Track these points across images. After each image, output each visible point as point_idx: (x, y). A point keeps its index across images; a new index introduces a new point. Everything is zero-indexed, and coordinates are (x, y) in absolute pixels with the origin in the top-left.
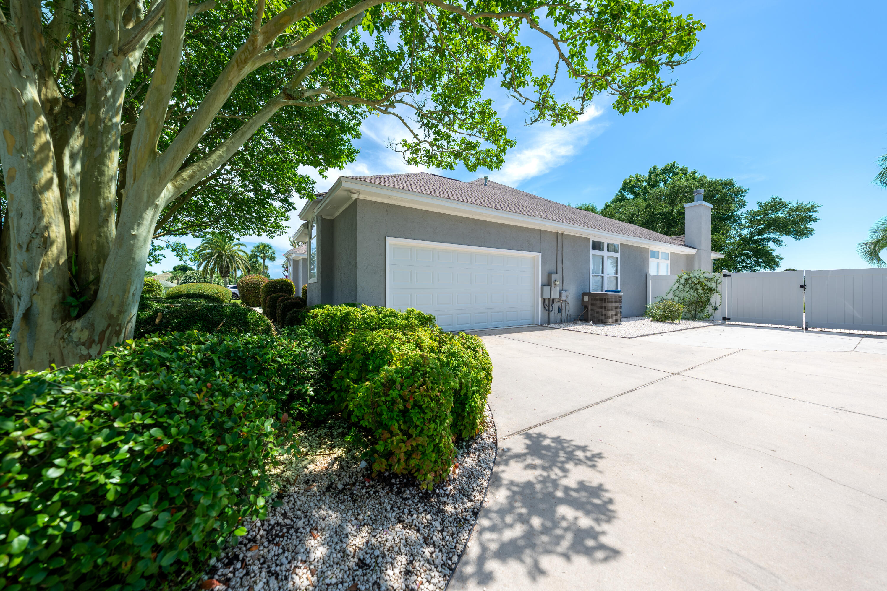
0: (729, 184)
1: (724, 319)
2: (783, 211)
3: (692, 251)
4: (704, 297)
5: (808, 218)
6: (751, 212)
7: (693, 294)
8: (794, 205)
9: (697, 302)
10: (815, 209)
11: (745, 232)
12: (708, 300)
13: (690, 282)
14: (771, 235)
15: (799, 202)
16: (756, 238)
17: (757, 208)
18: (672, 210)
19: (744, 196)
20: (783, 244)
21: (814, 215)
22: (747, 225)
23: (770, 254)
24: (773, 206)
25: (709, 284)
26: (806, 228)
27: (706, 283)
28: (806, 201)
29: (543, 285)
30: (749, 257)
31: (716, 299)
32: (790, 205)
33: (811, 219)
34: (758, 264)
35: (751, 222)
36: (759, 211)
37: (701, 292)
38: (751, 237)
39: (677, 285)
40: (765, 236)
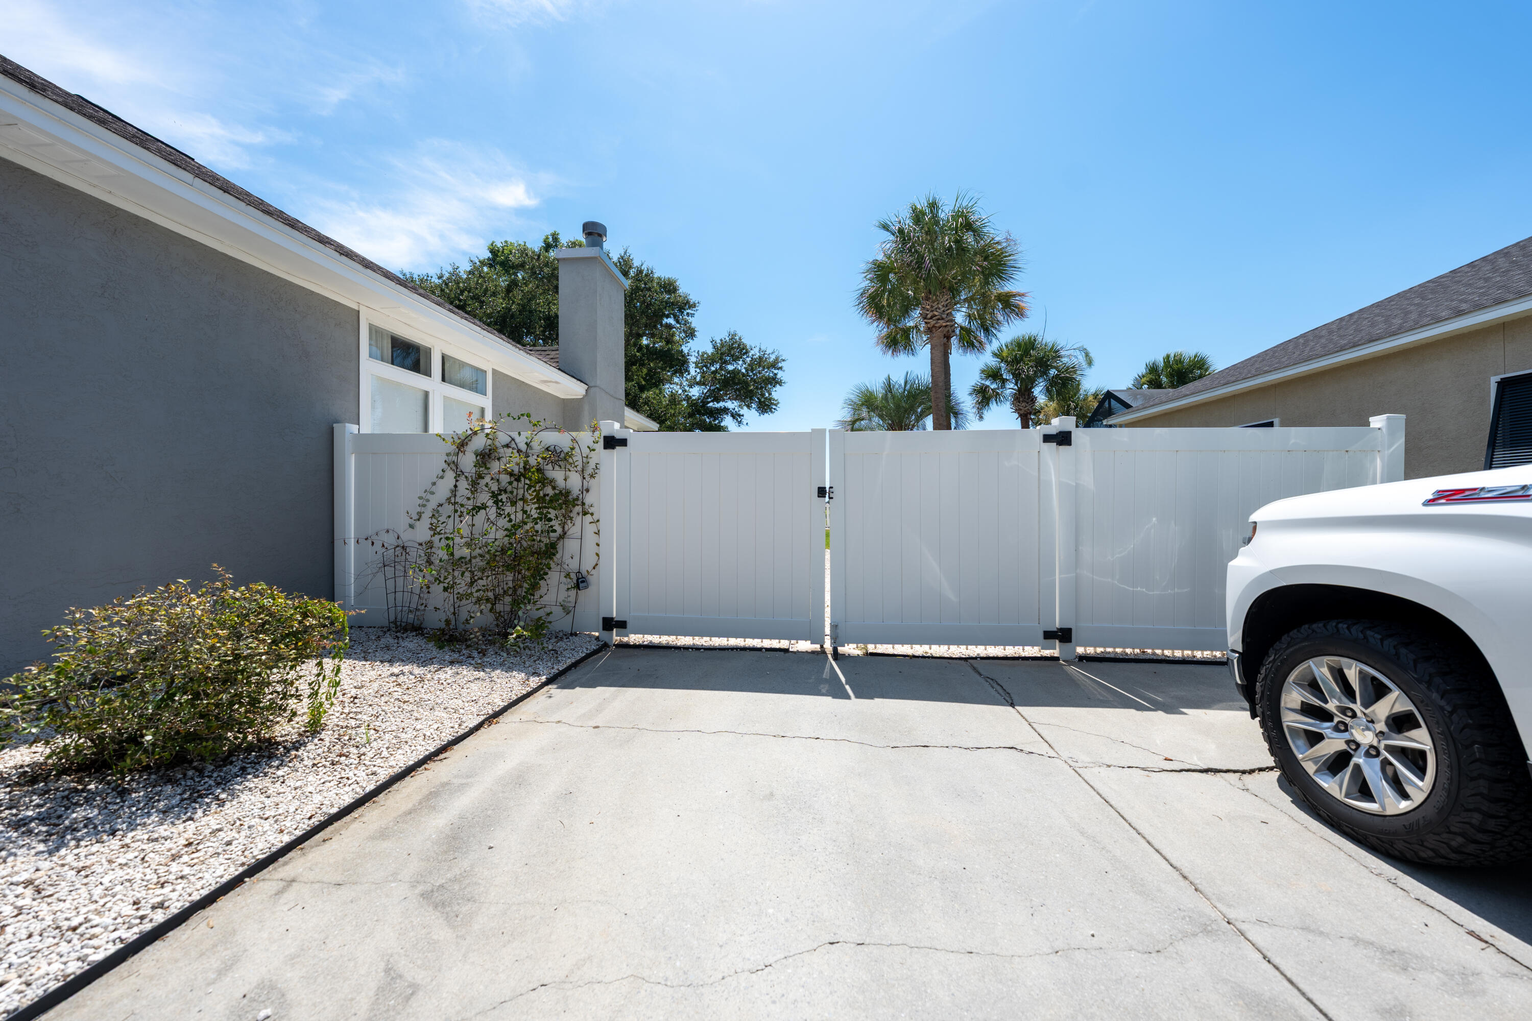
0: (669, 287)
1: (606, 626)
2: (744, 361)
3: (575, 388)
4: (542, 534)
5: (773, 379)
6: (703, 356)
8: (757, 352)
10: (780, 365)
11: (695, 392)
12: (551, 550)
14: (731, 405)
15: (763, 349)
16: (711, 404)
17: (710, 350)
19: (693, 315)
20: (745, 422)
21: (779, 375)
22: (698, 378)
24: (731, 348)
26: (770, 396)
27: (549, 472)
28: (770, 348)
32: (752, 352)
33: (775, 382)
35: (703, 373)
36: (713, 355)
37: (530, 510)
38: (704, 403)
39: (450, 478)
40: (721, 404)
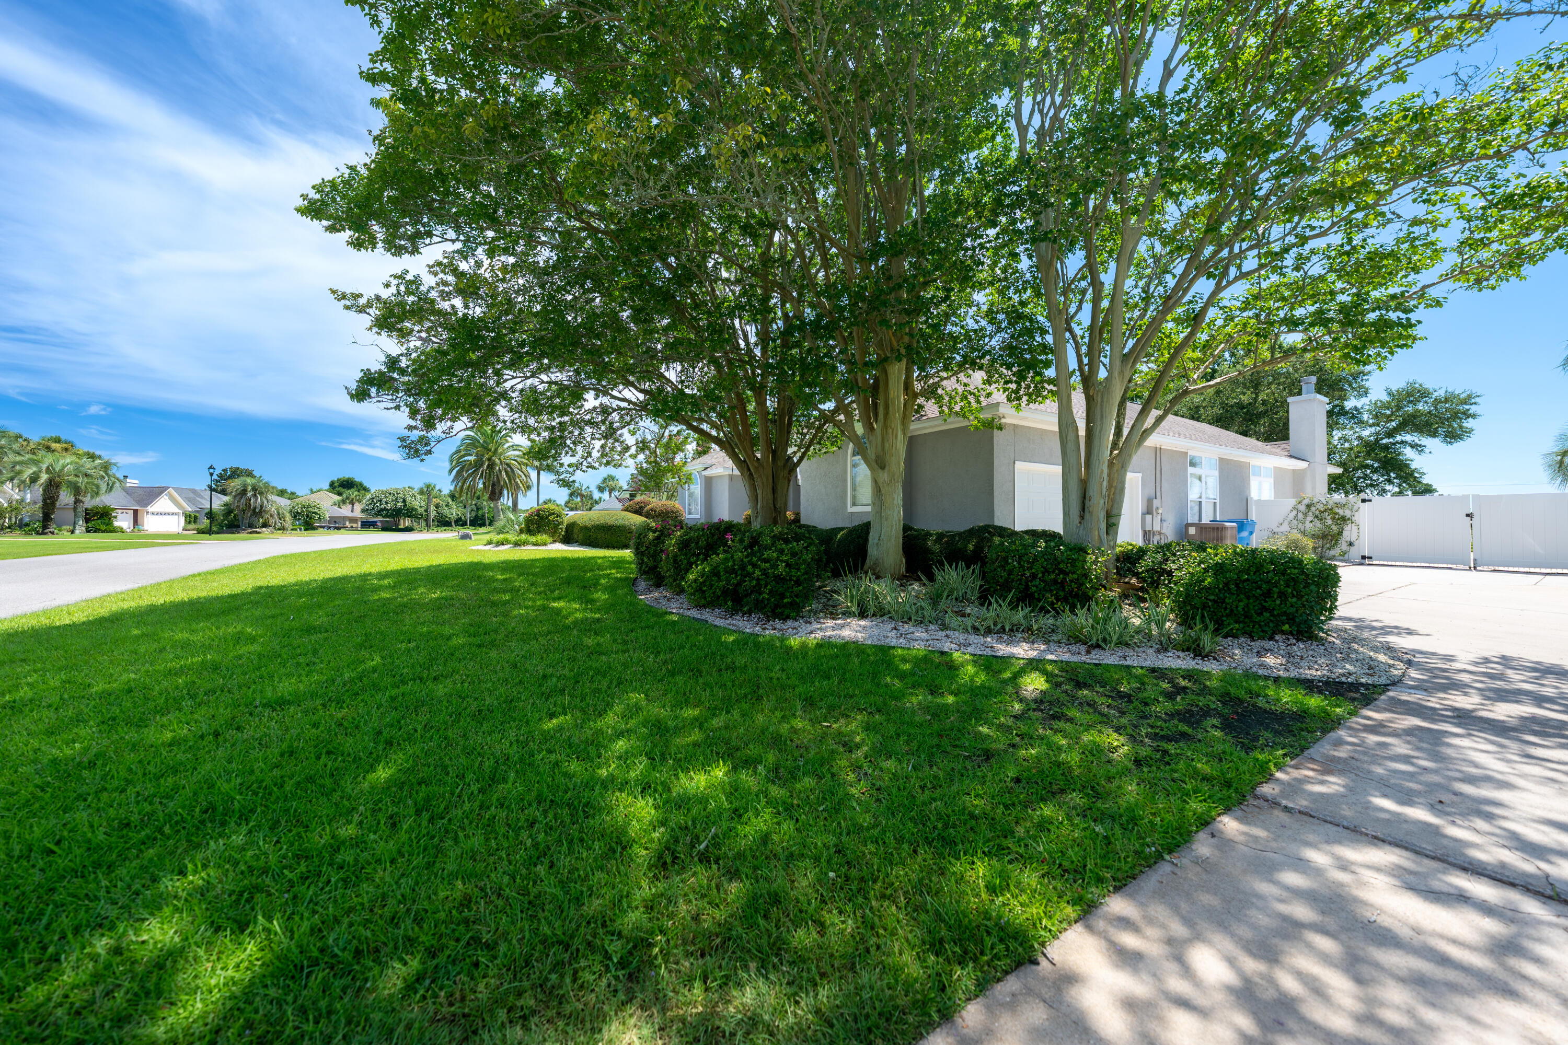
1: (1364, 557)
2: (1426, 402)
3: (1302, 465)
4: (1335, 528)
5: (1464, 413)
6: (1376, 403)
7: (1318, 524)
8: (1441, 393)
9: (1324, 536)
10: (1473, 400)
11: (1366, 433)
12: (1340, 533)
13: (1313, 509)
14: (1408, 438)
15: (1450, 390)
16: (1384, 441)
17: (1385, 398)
18: (1255, 399)
20: (1427, 450)
21: (1473, 409)
22: (1371, 422)
23: (1407, 466)
24: (1409, 394)
25: (1341, 512)
26: (1461, 427)
27: (1336, 510)
28: (1459, 388)
29: (1143, 514)
30: (1375, 471)
31: (1349, 532)
32: (1436, 394)
33: (1467, 415)
34: (1389, 481)
35: (1376, 417)
36: (1389, 403)
37: (1329, 522)
38: (1377, 441)
39: (1295, 512)
40: (1399, 438)
